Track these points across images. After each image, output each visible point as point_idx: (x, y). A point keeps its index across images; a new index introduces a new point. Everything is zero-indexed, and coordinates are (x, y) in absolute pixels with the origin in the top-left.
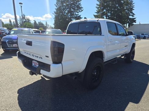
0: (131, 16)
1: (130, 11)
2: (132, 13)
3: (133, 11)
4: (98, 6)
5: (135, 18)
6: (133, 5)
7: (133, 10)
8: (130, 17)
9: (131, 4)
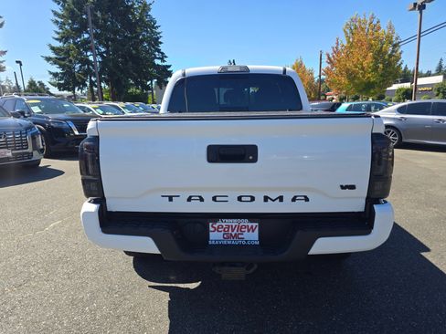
0: (158, 58)
1: (153, 47)
2: (159, 51)
3: (162, 47)
4: (59, 20)
5: (169, 66)
6: (158, 30)
7: (161, 43)
8: (158, 62)
9: (153, 27)
